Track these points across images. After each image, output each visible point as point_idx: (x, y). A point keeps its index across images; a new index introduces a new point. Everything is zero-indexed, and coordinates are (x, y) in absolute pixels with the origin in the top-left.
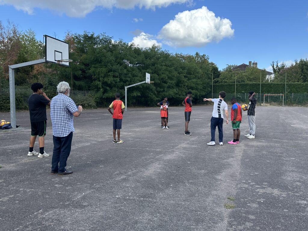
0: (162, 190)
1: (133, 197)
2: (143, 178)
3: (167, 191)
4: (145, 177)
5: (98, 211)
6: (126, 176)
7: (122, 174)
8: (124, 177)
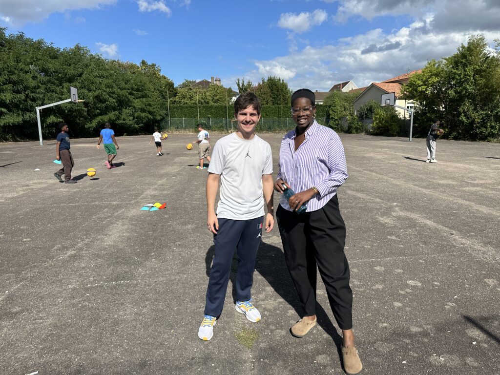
0: (140, 264)
1: (98, 283)
2: (105, 249)
3: (148, 263)
4: (106, 248)
5: (45, 317)
6: (75, 250)
7: (66, 248)
8: (73, 252)
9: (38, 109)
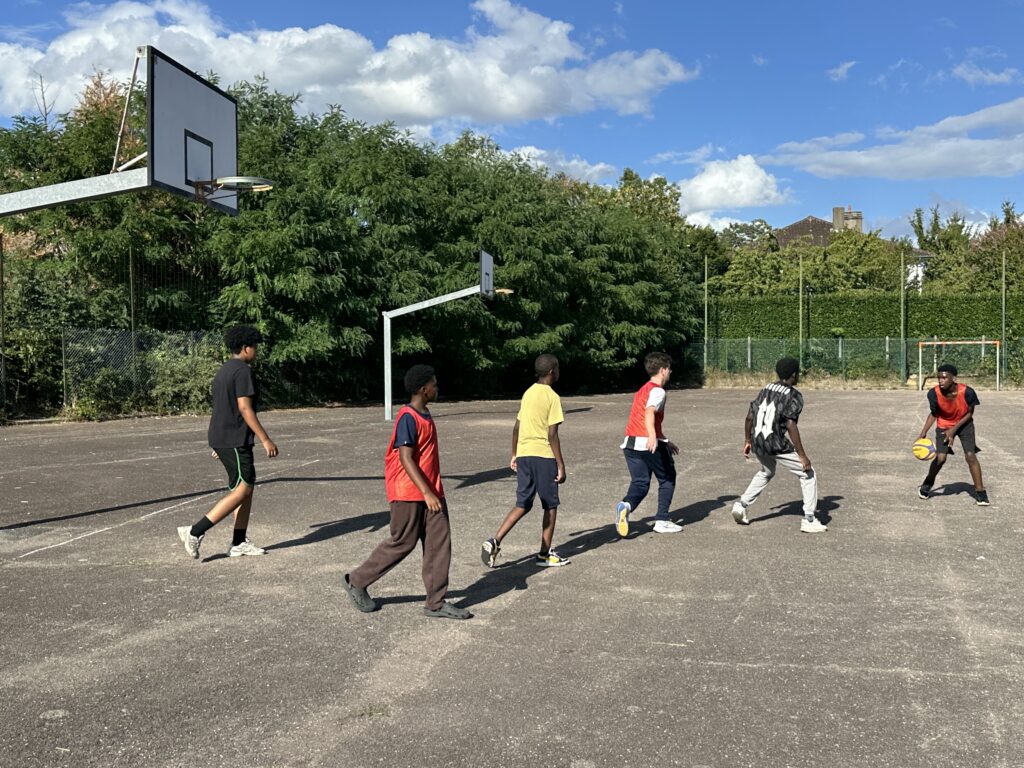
9: (387, 317)
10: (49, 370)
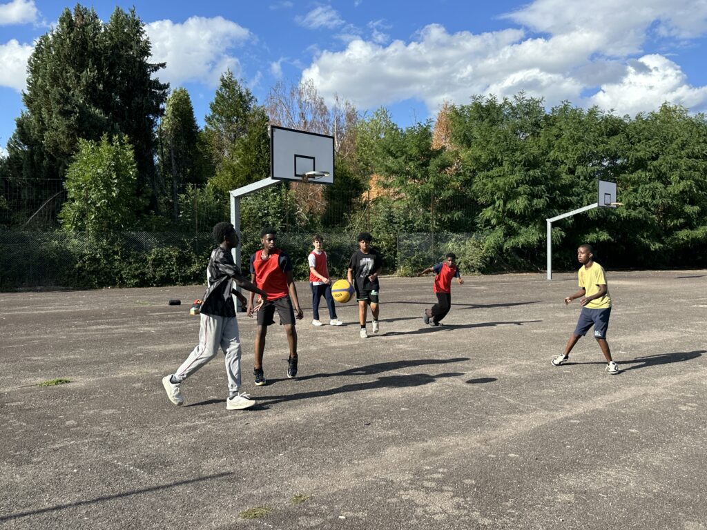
9: (549, 221)
10: (393, 252)
